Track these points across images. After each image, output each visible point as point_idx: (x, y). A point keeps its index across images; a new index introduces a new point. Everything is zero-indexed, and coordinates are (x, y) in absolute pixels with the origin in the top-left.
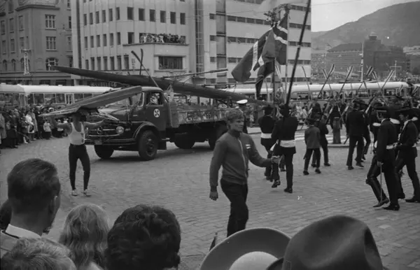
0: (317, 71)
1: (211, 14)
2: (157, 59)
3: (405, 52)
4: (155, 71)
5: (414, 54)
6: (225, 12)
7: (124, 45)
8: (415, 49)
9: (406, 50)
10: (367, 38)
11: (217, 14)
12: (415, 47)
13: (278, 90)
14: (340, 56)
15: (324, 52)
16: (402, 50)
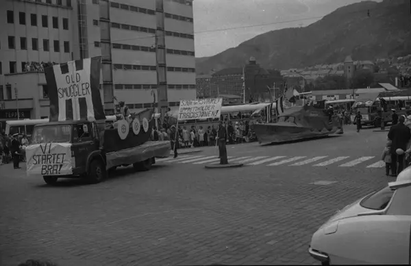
0: (202, 94)
1: (95, 42)
2: (41, 88)
3: (282, 74)
4: (40, 100)
5: (291, 76)
6: (110, 40)
7: (6, 75)
8: (291, 71)
9: (283, 73)
10: (247, 62)
11: (102, 42)
12: (291, 70)
13: (165, 115)
14: (223, 80)
15: (208, 76)
16: (278, 73)
